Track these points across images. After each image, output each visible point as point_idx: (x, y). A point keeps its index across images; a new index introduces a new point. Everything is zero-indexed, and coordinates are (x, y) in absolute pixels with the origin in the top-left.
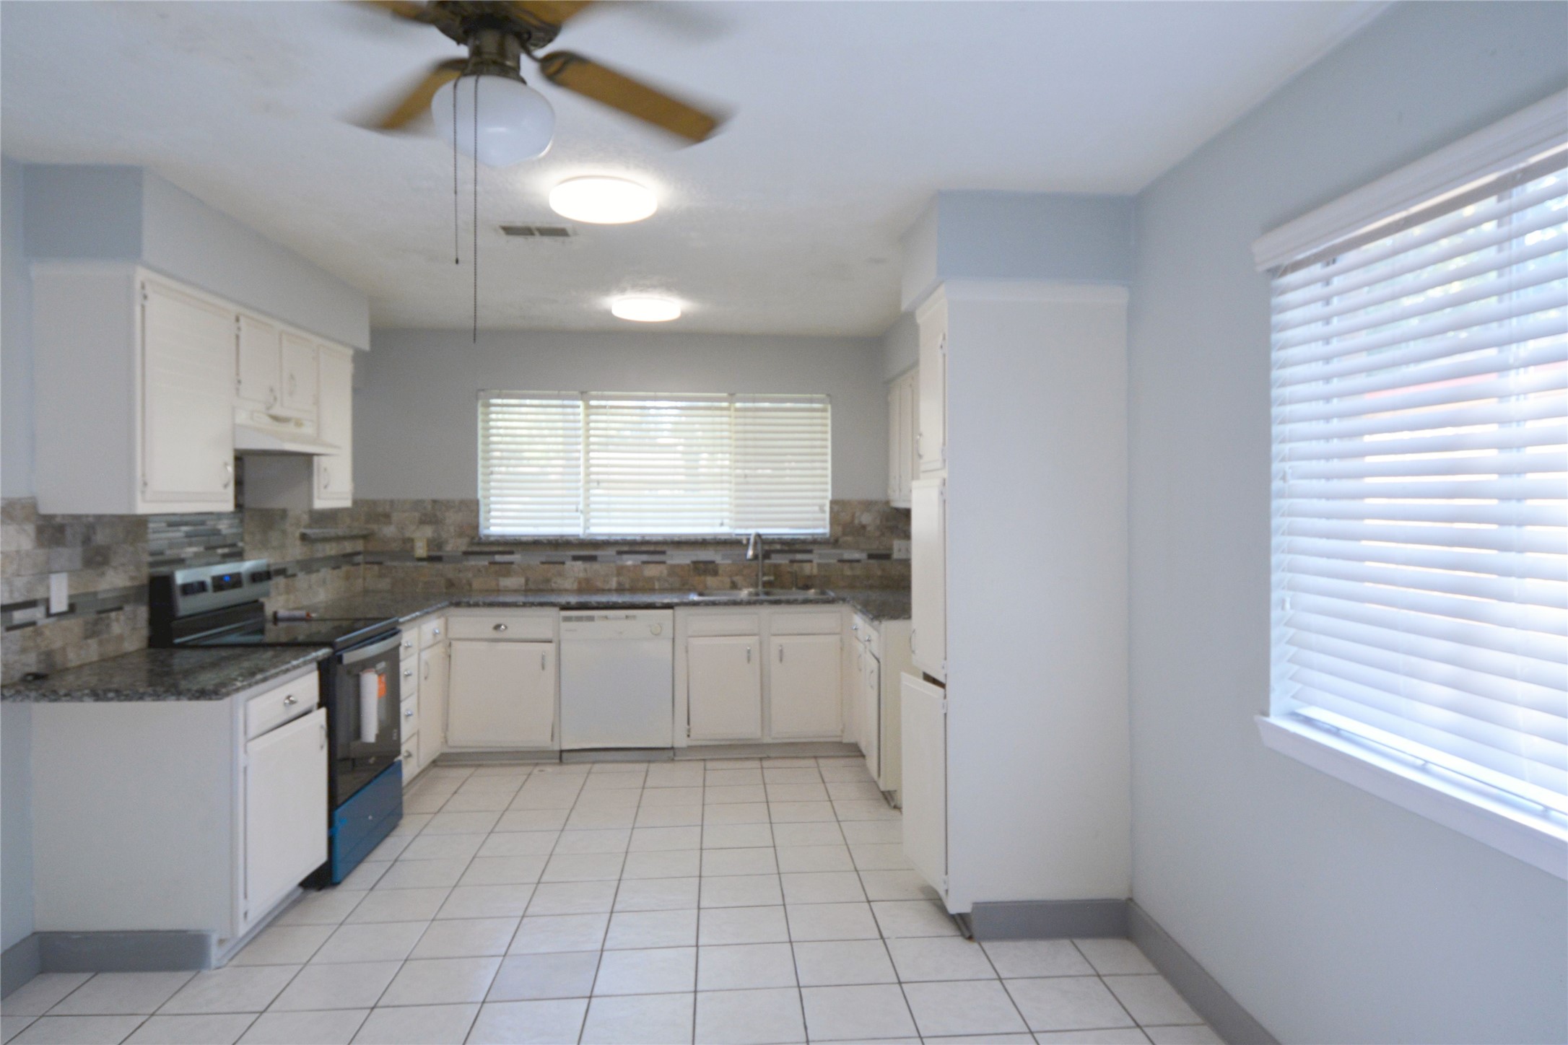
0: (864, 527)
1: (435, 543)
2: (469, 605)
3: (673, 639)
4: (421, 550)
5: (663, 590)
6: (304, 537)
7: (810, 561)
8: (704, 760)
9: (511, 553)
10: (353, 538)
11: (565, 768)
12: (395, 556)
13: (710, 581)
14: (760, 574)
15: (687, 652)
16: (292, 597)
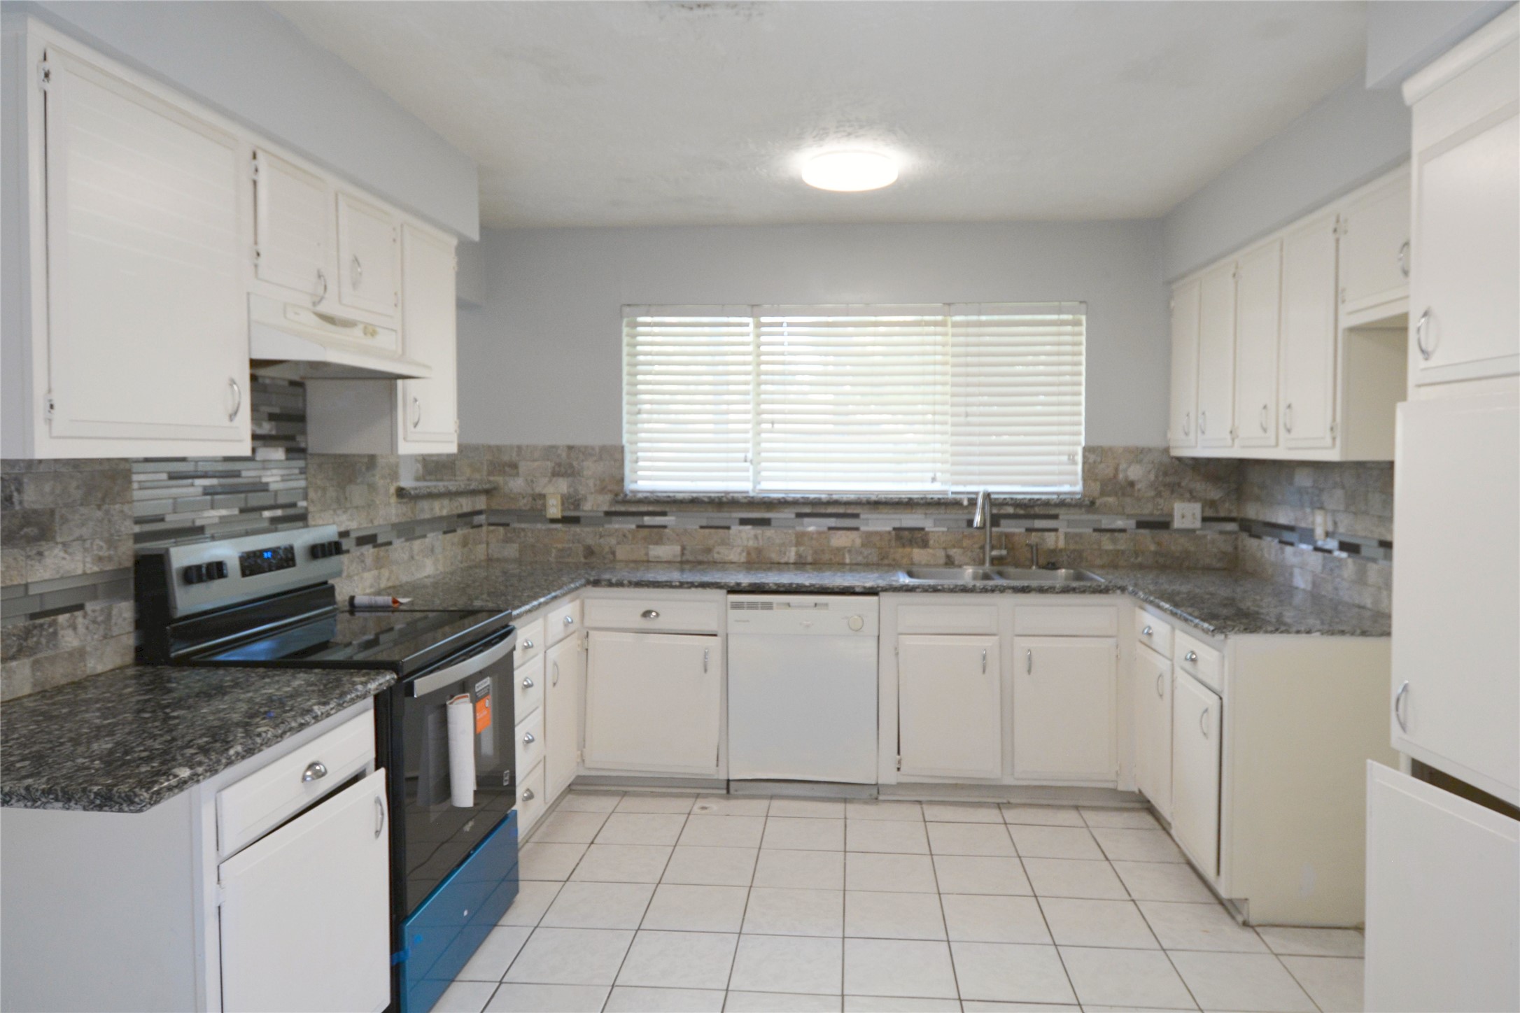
0: (1132, 484)
1: (572, 501)
2: (610, 584)
3: (879, 637)
4: (554, 509)
5: (855, 567)
6: (401, 493)
7: (1056, 530)
8: (920, 802)
9: (664, 514)
10: (474, 493)
11: (733, 804)
12: (521, 515)
13: (918, 554)
14: (988, 548)
15: (897, 654)
16: (385, 573)
